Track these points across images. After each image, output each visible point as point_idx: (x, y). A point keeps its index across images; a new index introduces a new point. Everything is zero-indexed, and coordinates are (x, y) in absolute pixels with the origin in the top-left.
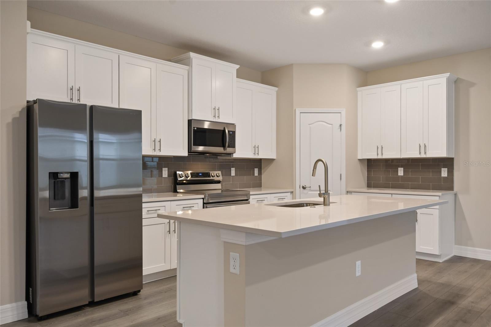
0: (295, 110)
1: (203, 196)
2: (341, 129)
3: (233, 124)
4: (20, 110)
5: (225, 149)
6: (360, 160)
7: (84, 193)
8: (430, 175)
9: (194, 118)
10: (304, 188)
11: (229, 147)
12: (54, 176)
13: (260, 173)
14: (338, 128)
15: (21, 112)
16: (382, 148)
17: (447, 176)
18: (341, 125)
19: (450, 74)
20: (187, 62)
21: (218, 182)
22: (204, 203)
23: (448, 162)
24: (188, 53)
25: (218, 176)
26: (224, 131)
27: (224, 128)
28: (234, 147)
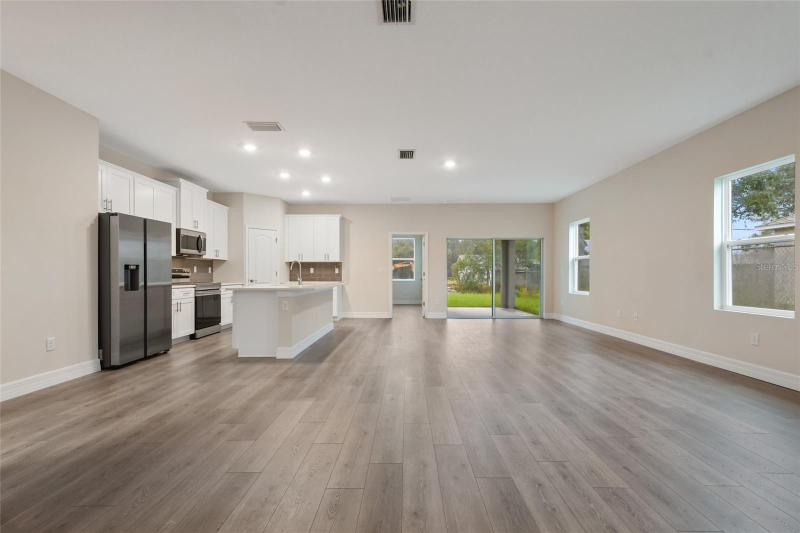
0: (245, 226)
1: (195, 286)
2: (276, 241)
3: (204, 233)
4: (94, 218)
5: (200, 252)
6: (286, 263)
7: (141, 283)
8: (329, 272)
9: (182, 227)
10: (251, 281)
11: (203, 250)
12: (127, 267)
13: (212, 271)
15: (95, 220)
16: (302, 255)
17: (338, 273)
18: (276, 239)
19: (341, 215)
20: (177, 185)
21: (188, 277)
22: (195, 291)
23: (338, 265)
24: (178, 179)
25: (188, 272)
26: (199, 238)
27: (200, 236)
28: (205, 250)
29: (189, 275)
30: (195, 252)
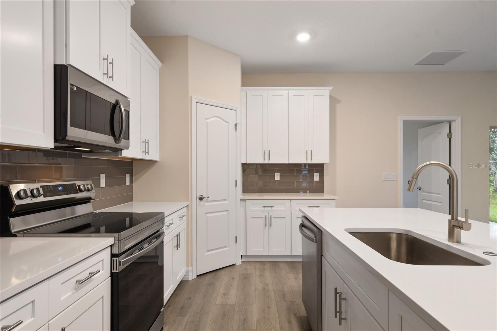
0: (191, 97)
2: (236, 129)
3: (126, 97)
5: (116, 140)
8: (305, 179)
10: (201, 198)
11: (124, 138)
13: (131, 181)
14: (234, 127)
17: (318, 180)
18: (236, 125)
19: (333, 88)
22: (113, 256)
23: (319, 168)
25: (88, 190)
26: (115, 106)
27: (117, 102)
28: (127, 138)
29: (91, 194)
30: (106, 139)
